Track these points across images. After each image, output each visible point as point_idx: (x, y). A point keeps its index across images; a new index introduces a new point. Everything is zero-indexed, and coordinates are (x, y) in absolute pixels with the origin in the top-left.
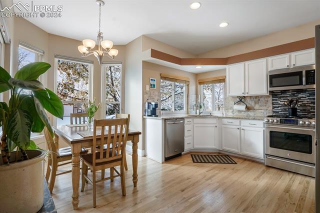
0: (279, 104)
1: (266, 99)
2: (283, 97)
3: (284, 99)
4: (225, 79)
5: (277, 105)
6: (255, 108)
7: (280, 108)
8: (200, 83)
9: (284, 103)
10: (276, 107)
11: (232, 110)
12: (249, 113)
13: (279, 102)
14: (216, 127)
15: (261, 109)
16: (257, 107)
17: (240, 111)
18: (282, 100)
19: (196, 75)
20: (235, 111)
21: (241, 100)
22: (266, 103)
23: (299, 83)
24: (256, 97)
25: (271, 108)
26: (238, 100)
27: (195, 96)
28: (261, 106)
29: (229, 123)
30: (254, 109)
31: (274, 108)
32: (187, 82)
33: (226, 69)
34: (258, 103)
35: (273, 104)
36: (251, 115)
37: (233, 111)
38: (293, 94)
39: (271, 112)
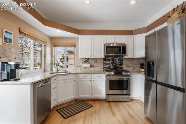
0: (107, 63)
2: (108, 59)
3: (109, 61)
4: (75, 45)
5: (106, 64)
6: (94, 65)
7: (107, 66)
8: (55, 46)
9: (109, 62)
10: (105, 65)
12: (91, 69)
13: (107, 62)
14: (74, 81)
15: (98, 66)
16: (95, 65)
17: (85, 68)
19: (52, 39)
20: (82, 68)
21: (86, 61)
22: (100, 63)
23: (118, 52)
24: (95, 59)
25: (103, 65)
26: (85, 60)
27: (51, 56)
28: (98, 64)
29: (84, 77)
30: (94, 66)
31: (104, 65)
32: (45, 43)
33: (79, 38)
34: (96, 63)
35: (104, 63)
36: (92, 70)
37: (81, 68)
38: (113, 58)
39: (103, 68)
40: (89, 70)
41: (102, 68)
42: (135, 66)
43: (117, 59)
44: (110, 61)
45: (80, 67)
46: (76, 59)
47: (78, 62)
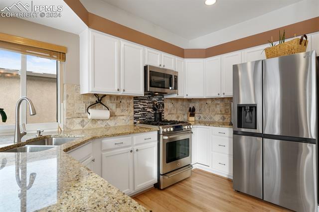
0: (139, 108)
1: (128, 101)
4: (64, 53)
5: (138, 110)
6: (116, 114)
7: (140, 113)
9: (143, 106)
10: (136, 112)
11: (79, 120)
12: (110, 121)
13: (140, 106)
15: (123, 116)
16: (118, 112)
17: (94, 121)
18: (142, 104)
20: (86, 120)
21: (99, 101)
22: (128, 107)
25: (133, 113)
28: (122, 111)
30: (115, 116)
34: (119, 107)
35: (134, 108)
37: (83, 121)
38: (149, 97)
39: (133, 118)
40: (103, 126)
41: (131, 120)
42: (179, 112)
43: (155, 99)
44: (145, 102)
45: (81, 119)
46: (68, 96)
47: (74, 105)
